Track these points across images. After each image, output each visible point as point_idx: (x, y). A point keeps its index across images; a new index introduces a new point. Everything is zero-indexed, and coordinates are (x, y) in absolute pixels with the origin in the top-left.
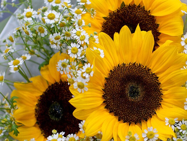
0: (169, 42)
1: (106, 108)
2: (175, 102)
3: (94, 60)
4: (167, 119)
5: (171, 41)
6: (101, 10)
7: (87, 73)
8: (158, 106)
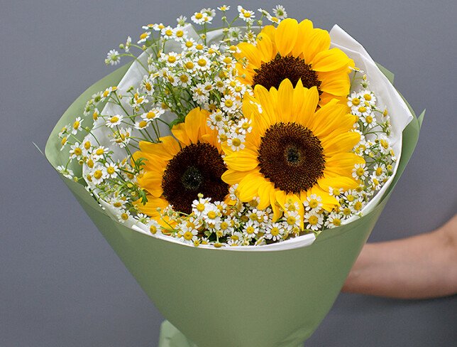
0: (335, 101)
1: (260, 172)
2: (340, 171)
3: (252, 114)
4: (331, 190)
5: (338, 100)
6: (252, 61)
7: (244, 129)
8: (320, 174)
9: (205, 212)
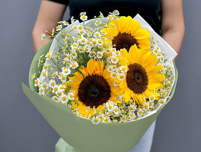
2: (155, 81)
4: (154, 90)
8: (148, 84)
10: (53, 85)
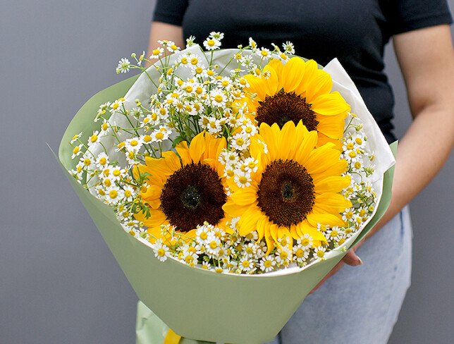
3: (259, 155)
5: (333, 145)
7: (250, 167)
8: (310, 210)
9: (207, 242)
10: (103, 163)
